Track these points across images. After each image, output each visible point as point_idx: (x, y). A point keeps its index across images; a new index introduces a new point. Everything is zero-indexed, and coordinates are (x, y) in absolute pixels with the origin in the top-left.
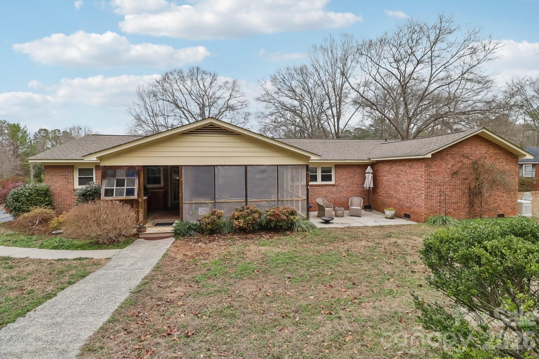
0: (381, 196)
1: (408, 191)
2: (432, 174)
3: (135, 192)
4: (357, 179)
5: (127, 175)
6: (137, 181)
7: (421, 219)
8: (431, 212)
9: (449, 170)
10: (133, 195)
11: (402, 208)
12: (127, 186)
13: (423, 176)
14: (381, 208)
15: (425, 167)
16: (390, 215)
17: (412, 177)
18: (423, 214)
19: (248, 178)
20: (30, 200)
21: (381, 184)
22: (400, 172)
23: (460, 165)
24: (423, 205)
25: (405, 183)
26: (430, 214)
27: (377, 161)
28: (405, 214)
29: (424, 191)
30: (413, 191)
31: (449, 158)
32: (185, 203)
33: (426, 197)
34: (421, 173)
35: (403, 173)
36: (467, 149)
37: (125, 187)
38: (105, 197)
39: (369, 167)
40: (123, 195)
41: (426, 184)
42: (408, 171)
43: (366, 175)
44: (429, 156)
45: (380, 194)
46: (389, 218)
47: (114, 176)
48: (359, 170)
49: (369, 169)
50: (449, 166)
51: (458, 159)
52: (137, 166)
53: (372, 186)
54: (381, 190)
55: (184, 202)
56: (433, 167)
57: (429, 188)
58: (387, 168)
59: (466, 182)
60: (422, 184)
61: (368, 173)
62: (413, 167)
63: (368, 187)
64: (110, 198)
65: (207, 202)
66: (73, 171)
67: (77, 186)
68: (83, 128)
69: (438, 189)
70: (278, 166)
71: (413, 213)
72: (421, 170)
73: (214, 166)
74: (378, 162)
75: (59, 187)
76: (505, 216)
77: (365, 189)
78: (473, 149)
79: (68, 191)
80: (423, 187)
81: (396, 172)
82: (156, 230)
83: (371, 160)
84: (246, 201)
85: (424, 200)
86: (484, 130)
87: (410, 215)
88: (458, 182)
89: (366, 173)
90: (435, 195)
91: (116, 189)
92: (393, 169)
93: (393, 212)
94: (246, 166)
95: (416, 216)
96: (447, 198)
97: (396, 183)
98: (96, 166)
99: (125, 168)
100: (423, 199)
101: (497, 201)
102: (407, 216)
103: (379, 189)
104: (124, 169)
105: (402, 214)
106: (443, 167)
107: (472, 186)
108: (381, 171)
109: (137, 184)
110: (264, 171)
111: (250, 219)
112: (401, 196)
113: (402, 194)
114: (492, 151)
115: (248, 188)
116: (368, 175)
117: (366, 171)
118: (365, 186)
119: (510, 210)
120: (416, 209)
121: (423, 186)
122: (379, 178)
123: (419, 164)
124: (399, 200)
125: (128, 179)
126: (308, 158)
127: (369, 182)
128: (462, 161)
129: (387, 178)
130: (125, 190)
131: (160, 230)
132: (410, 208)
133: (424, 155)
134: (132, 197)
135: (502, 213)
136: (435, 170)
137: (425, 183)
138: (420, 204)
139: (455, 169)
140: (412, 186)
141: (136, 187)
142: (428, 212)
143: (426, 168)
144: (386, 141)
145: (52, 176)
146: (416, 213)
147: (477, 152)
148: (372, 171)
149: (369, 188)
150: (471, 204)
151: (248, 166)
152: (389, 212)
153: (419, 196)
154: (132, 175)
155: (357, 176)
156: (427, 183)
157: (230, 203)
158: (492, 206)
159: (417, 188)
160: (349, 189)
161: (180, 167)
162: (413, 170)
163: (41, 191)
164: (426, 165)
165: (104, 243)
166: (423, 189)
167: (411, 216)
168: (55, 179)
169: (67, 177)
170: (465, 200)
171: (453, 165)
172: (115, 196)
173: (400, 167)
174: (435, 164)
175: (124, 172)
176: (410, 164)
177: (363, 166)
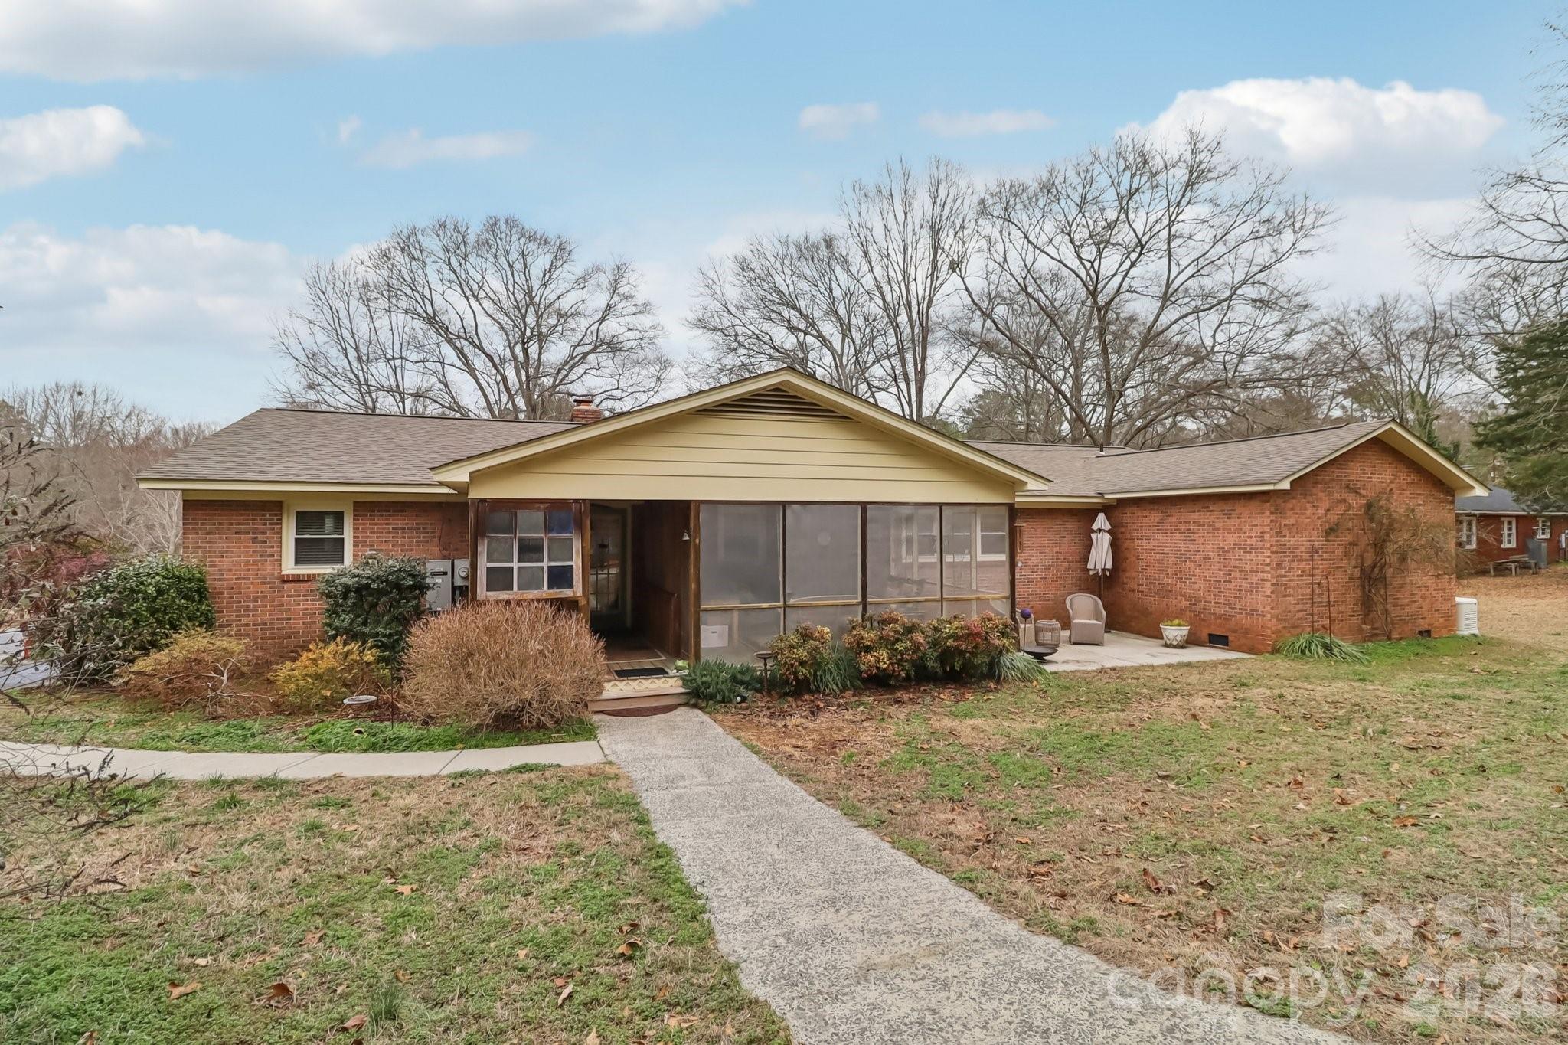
0: (1133, 591)
1: (1221, 576)
2: (1286, 531)
3: (575, 578)
4: (1068, 547)
5: (549, 528)
6: (577, 545)
7: (1263, 644)
8: (1285, 628)
9: (1319, 523)
10: (571, 586)
11: (1203, 620)
12: (550, 560)
13: (1267, 537)
14: (1133, 624)
15: (1272, 513)
16: (1179, 638)
17: (1231, 539)
18: (1269, 632)
19: (869, 537)
20: (158, 611)
21: (1133, 559)
22: (1193, 527)
23: (1341, 508)
24: (1268, 608)
25: (1212, 555)
26: (1284, 631)
27: (1120, 500)
28: (1210, 635)
29: (1268, 572)
30: (1237, 574)
31: (1318, 491)
32: (706, 610)
33: (1273, 588)
34: (1259, 529)
35: (1203, 531)
36: (1355, 472)
37: (545, 564)
38: (489, 593)
39: (1101, 516)
40: (539, 587)
41: (1273, 556)
42: (1217, 525)
43: (1094, 536)
44: (1286, 485)
45: (1132, 585)
46: (1175, 647)
47: (511, 528)
48: (1071, 525)
49: (1101, 522)
50: (1321, 512)
51: (1337, 496)
52: (576, 501)
53: (1109, 565)
54: (1134, 575)
55: (702, 607)
56: (1289, 513)
57: (1280, 565)
58: (1153, 517)
59: (1357, 550)
60: (1266, 557)
61: (1100, 530)
62: (1234, 514)
63: (1099, 567)
64: (504, 596)
65: (765, 605)
66: (281, 519)
67: (290, 567)
68: (87, 391)
69: (1298, 568)
70: (941, 505)
71: (1235, 631)
72: (1259, 521)
73: (784, 504)
74: (1122, 503)
75: (230, 570)
76: (1433, 635)
77: (1091, 573)
78: (1369, 470)
79: (262, 583)
80: (1268, 565)
81: (1183, 527)
82: (624, 688)
83: (1106, 496)
84: (864, 603)
85: (1269, 596)
86: (1392, 426)
87: (1227, 637)
88: (1339, 551)
89: (1094, 531)
90: (1292, 584)
91: (519, 568)
92: (1173, 520)
93: (1184, 631)
94: (864, 506)
95: (1247, 638)
96: (1317, 591)
97: (1182, 557)
98: (356, 504)
99: (542, 506)
100: (1268, 593)
101: (1417, 598)
102: (1218, 640)
103: (1128, 574)
104: (538, 509)
105: (1204, 635)
106: (1308, 513)
107: (1368, 563)
108: (1132, 527)
109: (577, 552)
110: (909, 519)
111: (907, 649)
112: (1200, 588)
113: (1201, 584)
114: (1405, 477)
115: (869, 565)
116: (1100, 535)
117: (1095, 527)
118: (1090, 565)
119: (1441, 620)
120: (1246, 621)
121: (1268, 560)
122: (1127, 544)
123: (1255, 505)
124: (1193, 599)
125: (551, 540)
126: (1013, 485)
127: (1101, 557)
128: (1345, 501)
129: (1153, 543)
130: (546, 569)
131: (637, 688)
132: (1226, 618)
133: (1275, 484)
134: (567, 593)
135: (1426, 627)
136: (1292, 521)
137: (1273, 553)
138: (1260, 607)
139: (1333, 517)
140: (1233, 564)
141: (577, 563)
142: (1279, 627)
143: (1273, 517)
144: (1102, 451)
145: (208, 533)
146: (1247, 631)
147: (1376, 479)
148: (1108, 527)
149: (1104, 570)
150: (1366, 605)
151: (869, 506)
152: (1174, 632)
153: (1254, 588)
154: (563, 528)
155: (1068, 539)
156: (1276, 553)
157: (825, 609)
158: (1407, 609)
159: (1248, 567)
160: (1050, 574)
161: (693, 506)
162: (1232, 522)
163: (190, 580)
164: (1272, 509)
165: (540, 726)
166: (1268, 568)
167: (1230, 638)
168: (219, 544)
169: (261, 538)
170: (1353, 595)
171: (1328, 510)
172: (519, 589)
173: (1195, 515)
174: (1291, 506)
175: (539, 517)
176: (1227, 506)
177: (1084, 515)
